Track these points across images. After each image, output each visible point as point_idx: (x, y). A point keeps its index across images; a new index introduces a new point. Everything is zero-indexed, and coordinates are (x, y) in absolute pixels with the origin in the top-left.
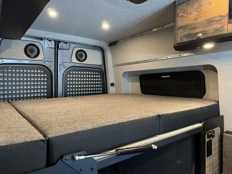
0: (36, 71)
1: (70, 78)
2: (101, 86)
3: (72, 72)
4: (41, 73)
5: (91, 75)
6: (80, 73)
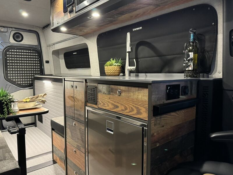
1: (9, 54)
2: (39, 62)
3: (11, 50)
5: (28, 53)
6: (18, 51)
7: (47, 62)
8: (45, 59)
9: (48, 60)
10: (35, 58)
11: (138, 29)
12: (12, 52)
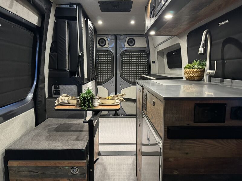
0: (105, 54)
1: (124, 57)
2: (147, 63)
4: (107, 55)
5: (139, 55)
6: (131, 54)
7: (154, 62)
8: (152, 60)
9: (154, 60)
10: (144, 59)
11: (224, 23)
12: (126, 55)
